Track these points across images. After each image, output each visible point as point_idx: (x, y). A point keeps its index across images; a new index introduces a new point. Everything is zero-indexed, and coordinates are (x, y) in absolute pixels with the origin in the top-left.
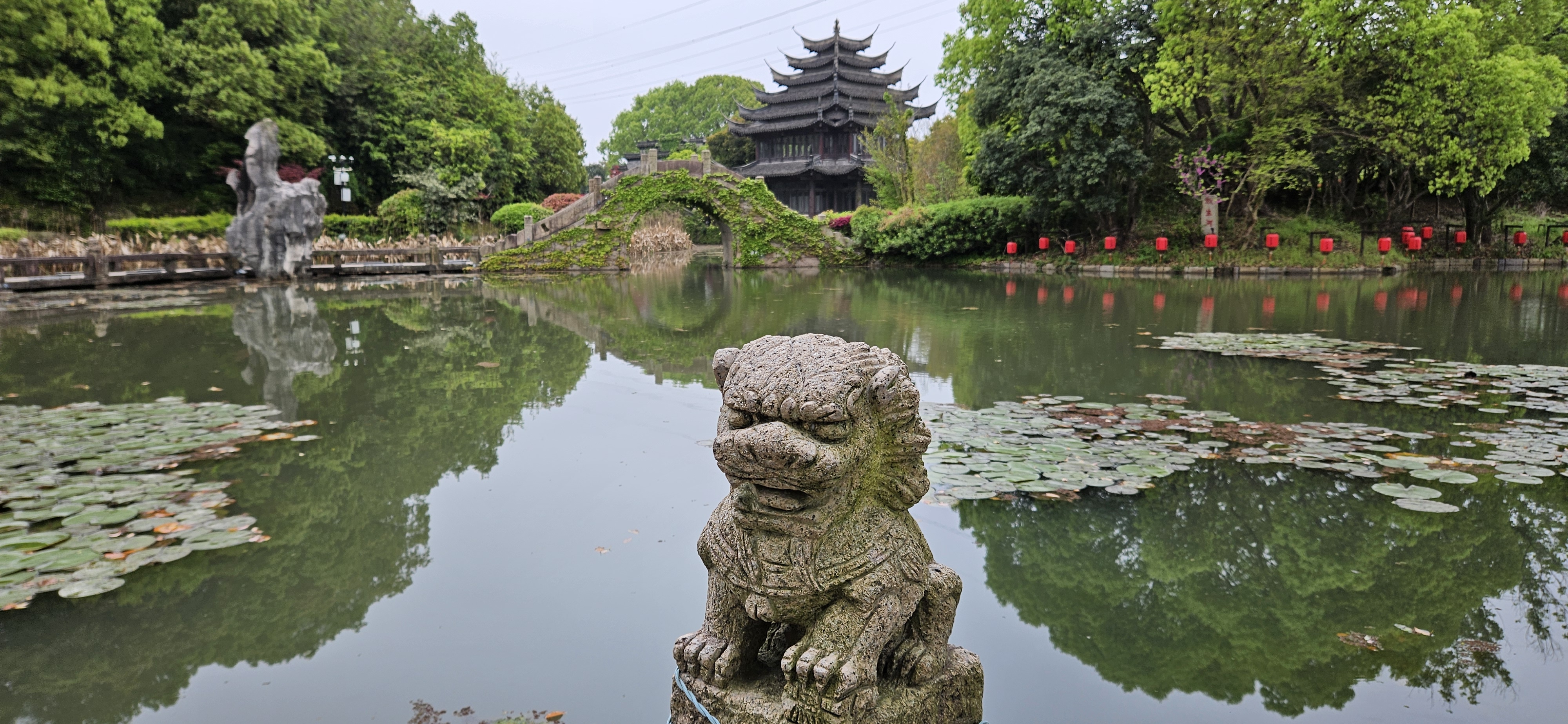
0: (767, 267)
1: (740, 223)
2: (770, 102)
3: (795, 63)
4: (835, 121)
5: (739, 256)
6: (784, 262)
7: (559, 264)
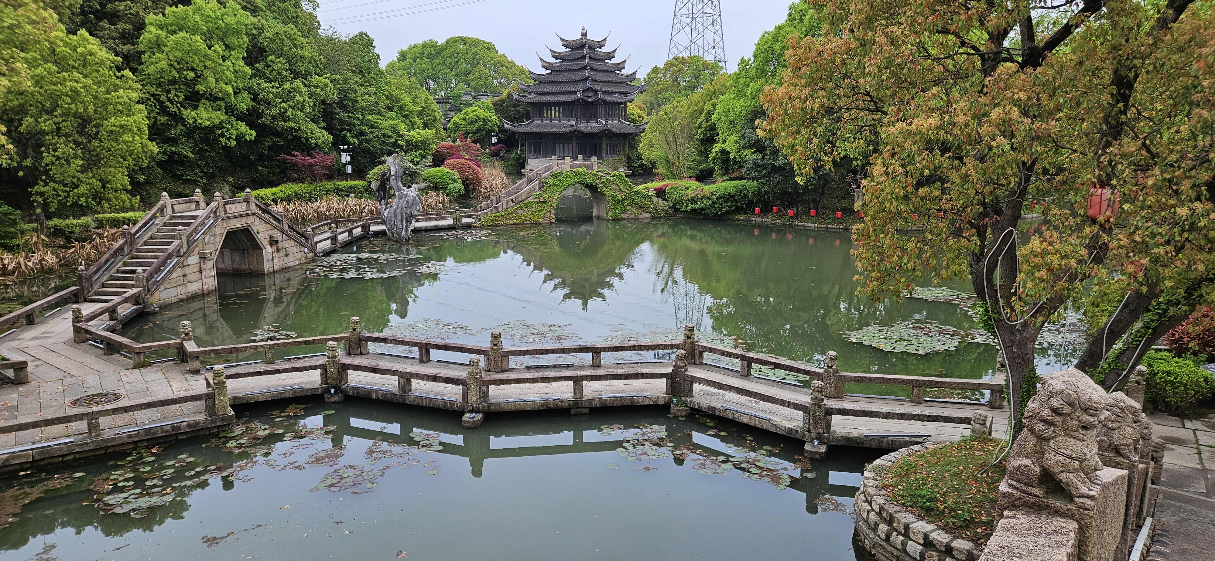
0: (624, 219)
1: (612, 196)
2: (540, 80)
3: (556, 55)
4: (588, 97)
5: (610, 213)
6: (633, 216)
7: (520, 221)
